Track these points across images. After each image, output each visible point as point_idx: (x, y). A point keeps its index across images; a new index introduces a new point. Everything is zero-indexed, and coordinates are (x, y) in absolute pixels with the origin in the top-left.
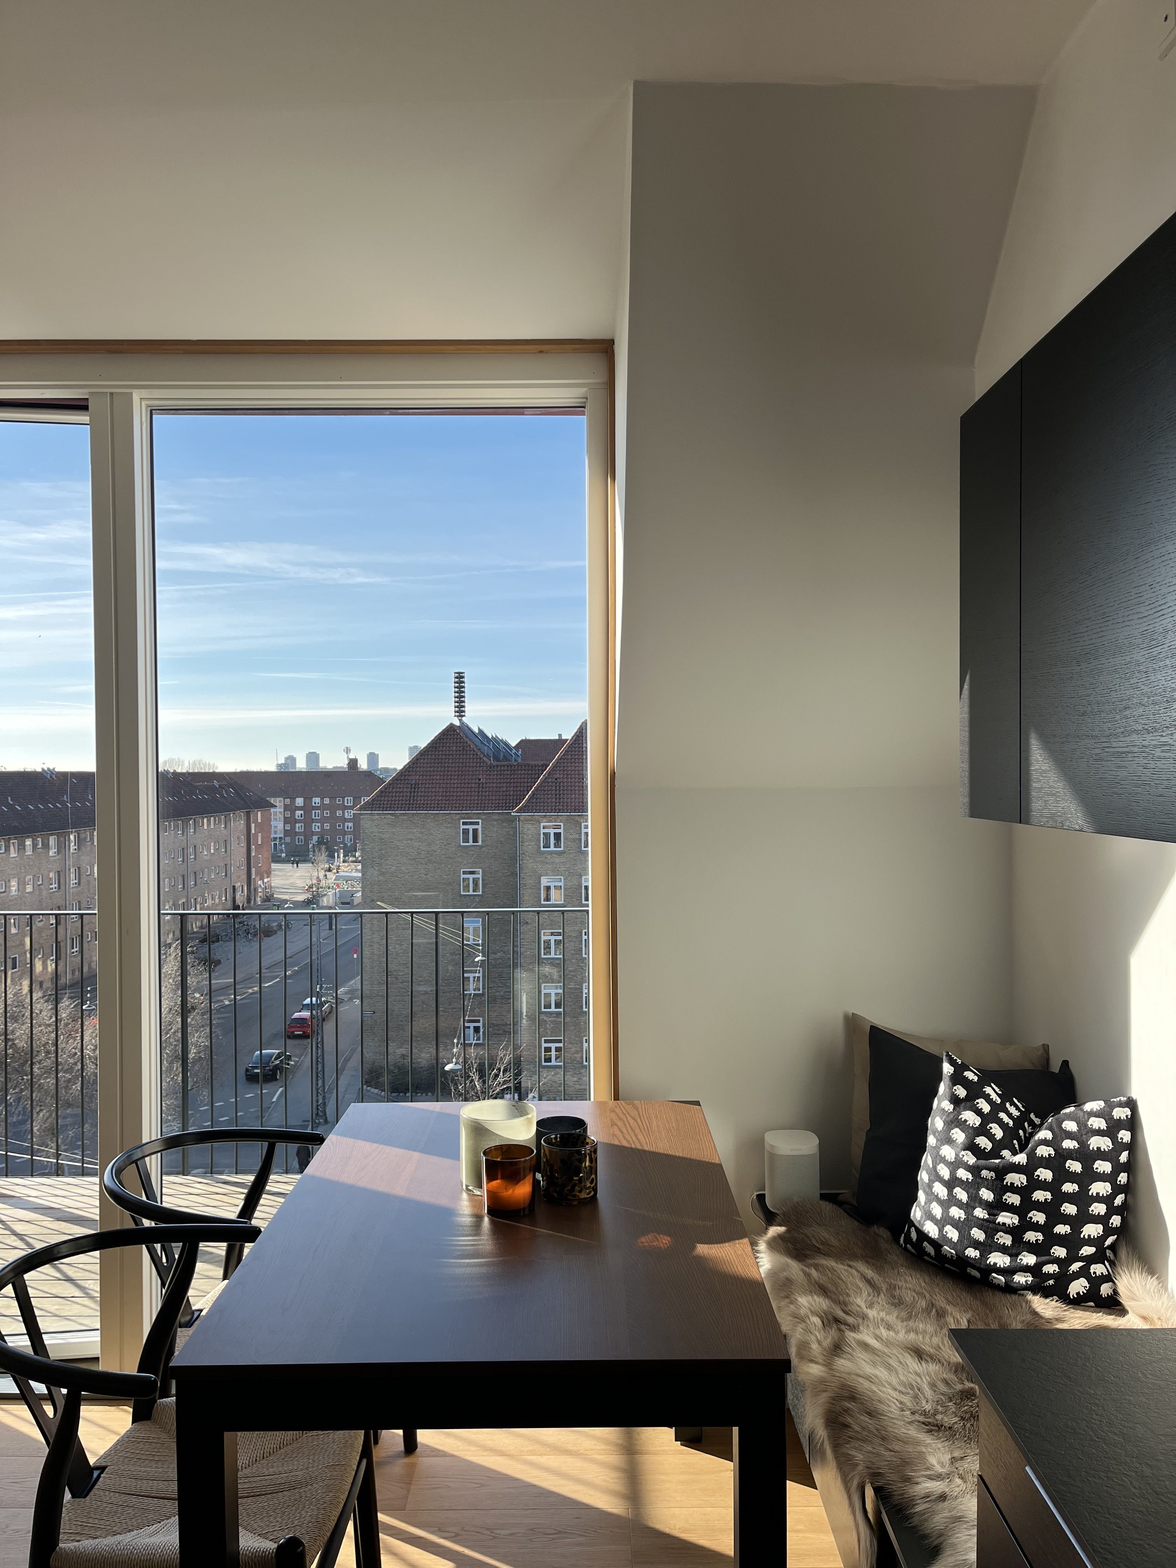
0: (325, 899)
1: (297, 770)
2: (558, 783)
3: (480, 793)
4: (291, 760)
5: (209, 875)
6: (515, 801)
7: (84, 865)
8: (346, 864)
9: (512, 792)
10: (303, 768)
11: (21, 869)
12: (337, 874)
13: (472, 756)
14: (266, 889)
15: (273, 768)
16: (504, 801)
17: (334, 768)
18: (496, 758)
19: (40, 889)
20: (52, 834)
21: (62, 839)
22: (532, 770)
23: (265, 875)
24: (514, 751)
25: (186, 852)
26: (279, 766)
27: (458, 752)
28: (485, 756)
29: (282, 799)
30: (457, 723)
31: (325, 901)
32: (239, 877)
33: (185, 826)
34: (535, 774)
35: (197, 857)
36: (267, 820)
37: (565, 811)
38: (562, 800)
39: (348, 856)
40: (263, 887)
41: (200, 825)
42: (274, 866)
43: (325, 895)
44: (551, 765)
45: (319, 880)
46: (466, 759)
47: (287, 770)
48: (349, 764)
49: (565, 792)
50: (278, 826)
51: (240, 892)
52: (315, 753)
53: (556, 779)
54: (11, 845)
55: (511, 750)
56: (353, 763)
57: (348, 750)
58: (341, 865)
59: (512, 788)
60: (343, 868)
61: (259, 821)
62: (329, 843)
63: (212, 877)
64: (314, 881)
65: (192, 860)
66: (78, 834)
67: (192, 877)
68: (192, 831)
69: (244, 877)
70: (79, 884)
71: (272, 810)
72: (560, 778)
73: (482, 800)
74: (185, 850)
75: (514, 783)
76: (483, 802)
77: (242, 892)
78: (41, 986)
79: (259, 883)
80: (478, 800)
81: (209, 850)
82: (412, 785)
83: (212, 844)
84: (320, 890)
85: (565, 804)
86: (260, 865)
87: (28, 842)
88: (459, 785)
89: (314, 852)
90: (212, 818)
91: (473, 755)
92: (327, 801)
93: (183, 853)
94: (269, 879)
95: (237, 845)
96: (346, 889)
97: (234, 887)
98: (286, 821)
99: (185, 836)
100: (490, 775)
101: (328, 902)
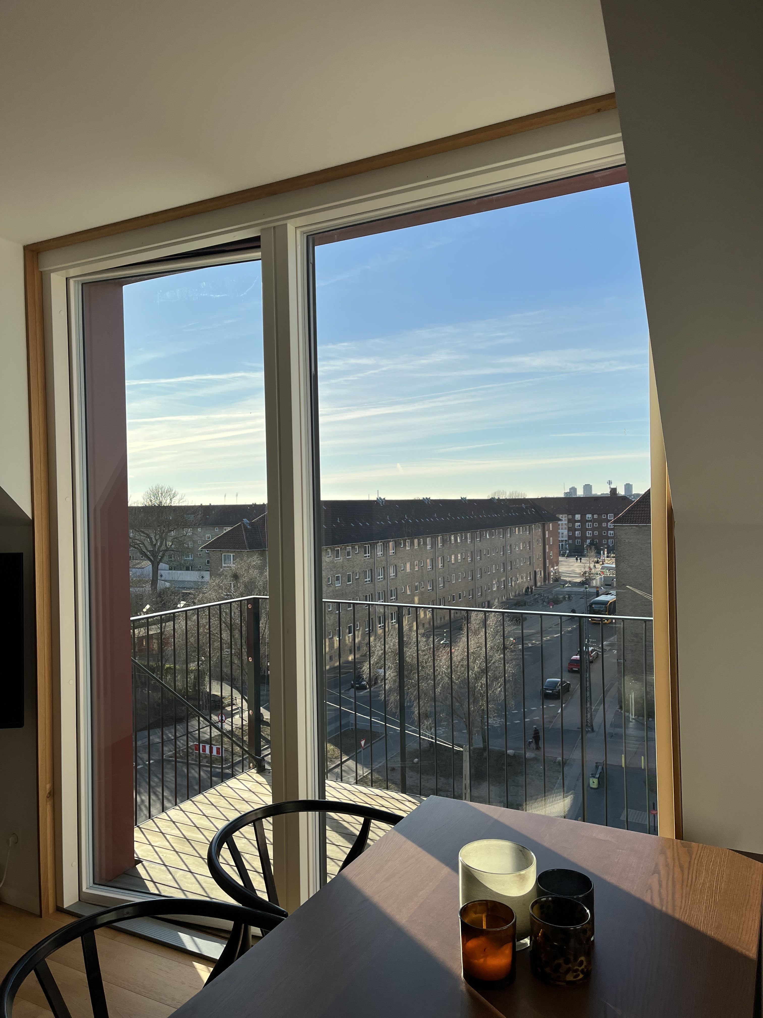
0: (594, 582)
1: (578, 496)
4: (574, 490)
5: (520, 565)
7: (446, 555)
8: (609, 559)
10: (581, 495)
11: (412, 557)
12: (603, 565)
14: (556, 573)
15: (562, 496)
17: (602, 494)
19: (422, 569)
20: (428, 537)
21: (434, 540)
23: (555, 565)
25: (505, 548)
26: (566, 493)
29: (566, 515)
31: (594, 583)
32: (538, 565)
33: (505, 533)
35: (512, 552)
36: (556, 528)
39: (610, 553)
40: (554, 572)
41: (514, 532)
42: (561, 558)
43: (595, 579)
45: (590, 569)
47: (571, 496)
48: (611, 491)
50: (564, 532)
51: (539, 575)
52: (589, 485)
54: (407, 543)
56: (613, 491)
57: (610, 483)
58: (605, 559)
60: (607, 561)
61: (551, 529)
62: (598, 544)
63: (522, 565)
64: (587, 570)
65: (509, 554)
66: (443, 536)
67: (509, 564)
68: (509, 535)
69: (541, 565)
70: (443, 567)
71: (560, 522)
74: (505, 547)
77: (541, 575)
78: (423, 627)
79: (551, 569)
81: (519, 548)
83: (521, 544)
84: (591, 575)
86: (552, 558)
87: (416, 541)
89: (587, 550)
90: (521, 528)
92: (596, 516)
93: (504, 549)
94: (557, 567)
95: (537, 545)
96: (608, 575)
97: (535, 572)
98: (569, 529)
99: (504, 539)
101: (596, 584)
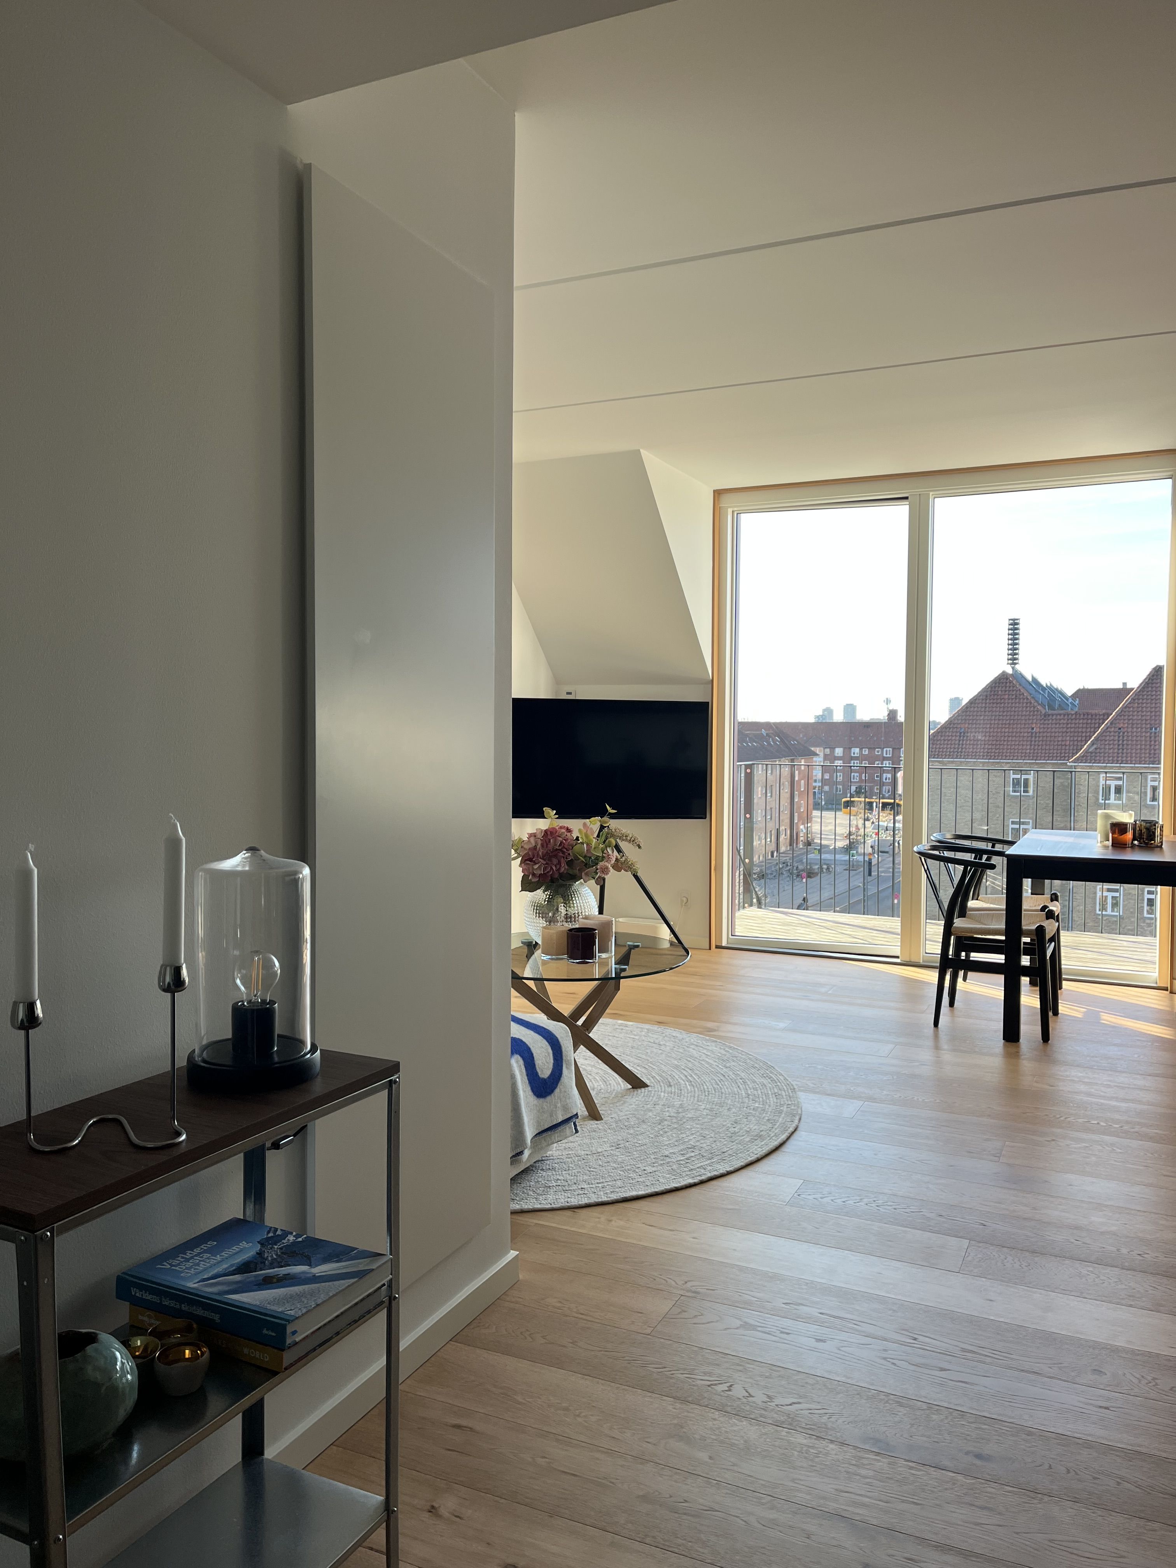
1: (834, 721)
2: (1121, 734)
3: (1033, 743)
4: (829, 711)
6: (1071, 751)
9: (1068, 742)
10: (840, 719)
12: (875, 824)
13: (1025, 705)
14: (808, 833)
15: (812, 720)
16: (1059, 751)
17: (873, 719)
18: (1051, 707)
22: (1091, 719)
23: (807, 821)
24: (1070, 700)
26: (817, 717)
27: (1010, 701)
28: (1039, 704)
29: (822, 748)
30: (1009, 670)
32: (783, 820)
34: (1095, 724)
36: (809, 766)
37: (1129, 762)
38: (1125, 751)
40: (804, 831)
42: (814, 812)
43: (864, 842)
44: (1114, 713)
45: (857, 828)
46: (1019, 707)
47: (824, 721)
49: (1130, 742)
50: (818, 774)
51: (784, 835)
52: (852, 705)
53: (1120, 729)
55: (1067, 699)
56: (892, 714)
57: (888, 701)
59: (1068, 738)
60: (881, 818)
61: (803, 768)
64: (853, 829)
69: (787, 821)
71: (814, 759)
72: (1124, 728)
73: (1034, 750)
75: (1071, 732)
76: (1036, 751)
77: (786, 835)
79: (801, 827)
80: (1030, 749)
81: (757, 794)
82: (961, 733)
84: (859, 837)
85: (1129, 755)
86: (802, 811)
88: (1010, 734)
91: (1027, 703)
92: (866, 752)
94: (810, 825)
96: (884, 838)
97: (778, 830)
98: (826, 770)
100: (1044, 724)
